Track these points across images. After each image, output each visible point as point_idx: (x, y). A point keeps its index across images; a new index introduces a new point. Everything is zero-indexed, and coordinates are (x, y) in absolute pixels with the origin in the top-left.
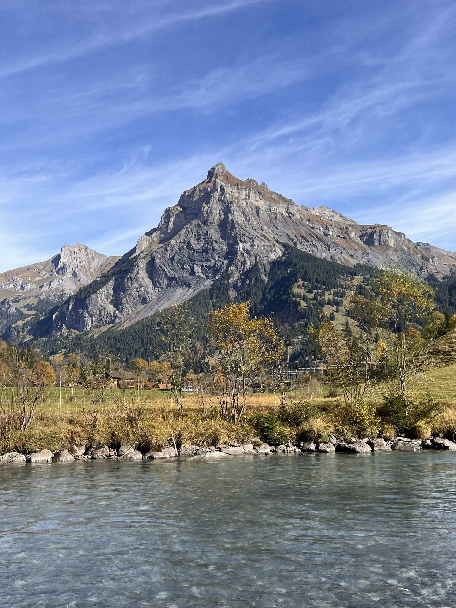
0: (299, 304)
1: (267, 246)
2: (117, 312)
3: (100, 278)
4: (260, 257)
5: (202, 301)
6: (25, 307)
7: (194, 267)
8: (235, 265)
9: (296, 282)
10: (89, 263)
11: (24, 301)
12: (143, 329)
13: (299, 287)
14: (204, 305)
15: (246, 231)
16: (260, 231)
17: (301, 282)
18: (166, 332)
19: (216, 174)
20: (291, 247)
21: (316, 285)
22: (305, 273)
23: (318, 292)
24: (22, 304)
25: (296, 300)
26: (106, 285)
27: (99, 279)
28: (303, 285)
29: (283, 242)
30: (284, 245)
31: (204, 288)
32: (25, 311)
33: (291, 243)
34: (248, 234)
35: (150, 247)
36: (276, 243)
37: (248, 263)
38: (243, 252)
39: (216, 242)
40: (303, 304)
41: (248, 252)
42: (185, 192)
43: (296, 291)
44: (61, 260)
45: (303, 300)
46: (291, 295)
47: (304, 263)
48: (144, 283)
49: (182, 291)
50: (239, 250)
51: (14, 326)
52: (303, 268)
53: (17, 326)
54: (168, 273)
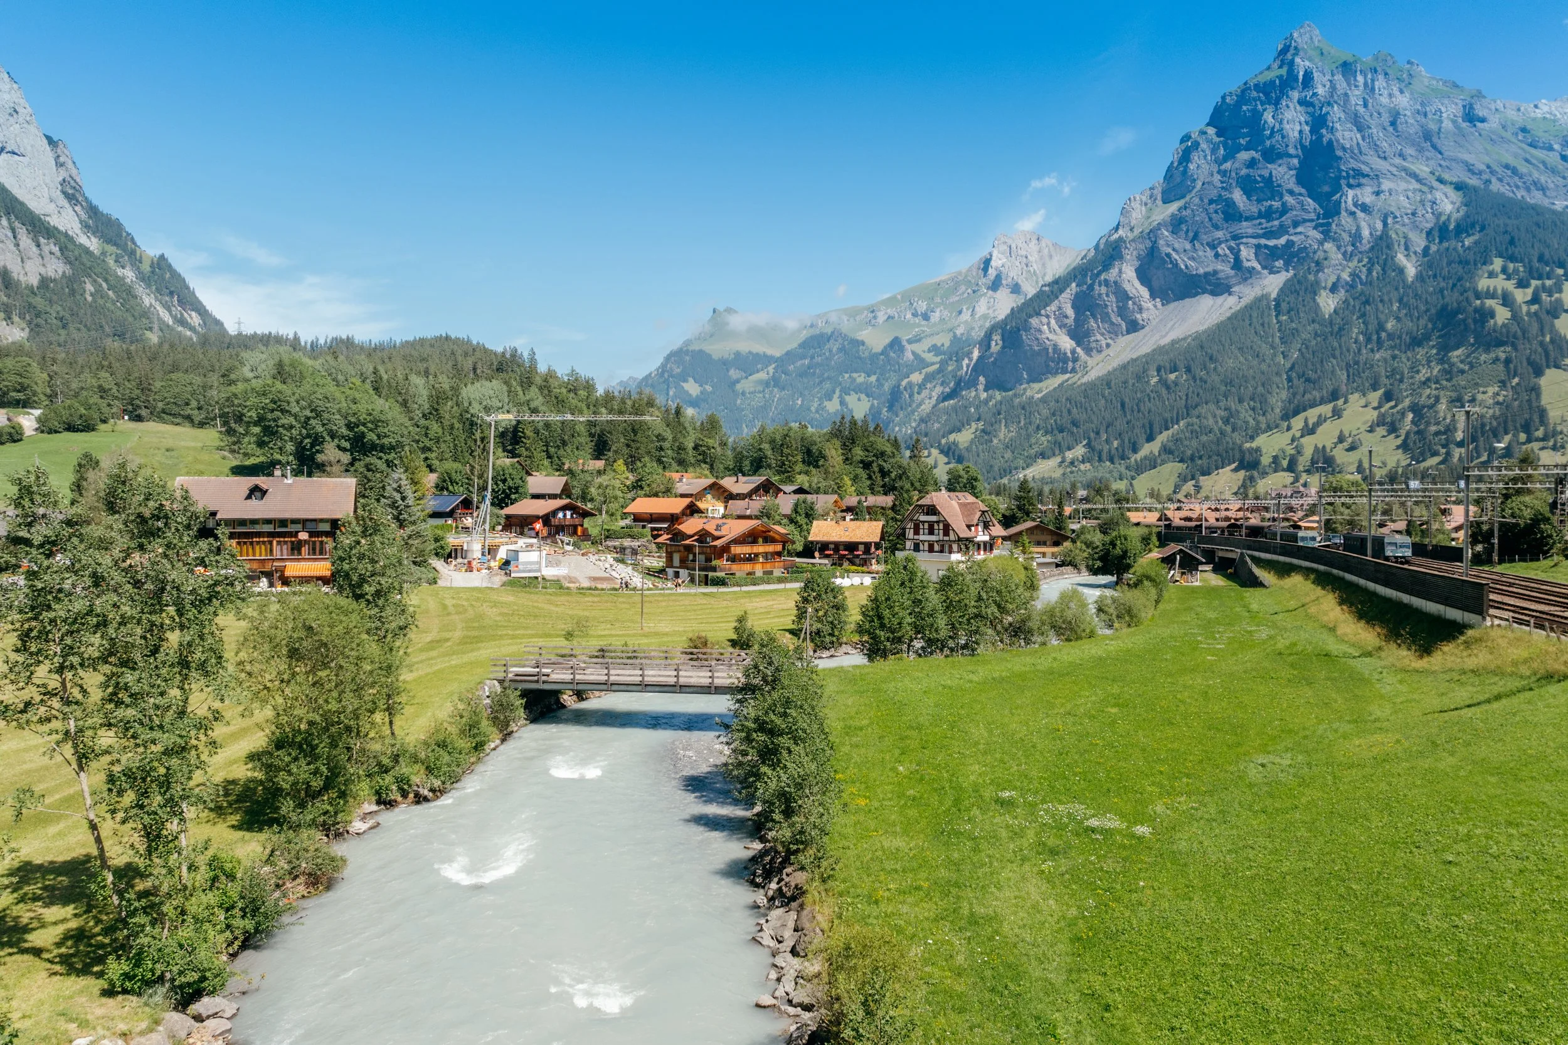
0: (1492, 314)
1: (1415, 190)
2: (1079, 350)
3: (1049, 285)
4: (1396, 217)
5: (1254, 320)
6: (929, 351)
7: (1240, 250)
8: (1334, 240)
9: (1484, 263)
10: (1044, 265)
11: (929, 340)
12: (1125, 382)
13: (1492, 275)
14: (1259, 328)
15: (1363, 163)
16: (1398, 161)
17: (1498, 263)
18: (1172, 385)
19: (1296, 48)
20: (1475, 189)
21: (1538, 269)
22: (1512, 242)
23: (1543, 285)
24: (926, 344)
25: (1483, 304)
26: (1057, 298)
27: (1047, 289)
28: (1504, 270)
29: (1455, 180)
30: (1459, 187)
31: (1259, 293)
32: (929, 357)
33: (1473, 181)
34: (1368, 169)
35: (1149, 218)
36: (1436, 184)
37: (1366, 233)
38: (1354, 209)
39: (1291, 192)
40: (1502, 315)
41: (1365, 208)
42: (1223, 98)
43: (1483, 283)
44: (993, 263)
45: (1503, 305)
46: (1470, 294)
47: (1508, 221)
48: (1134, 291)
49: (1211, 302)
50: (1343, 205)
51: (904, 383)
52: (1506, 232)
53: (910, 384)
54: (1183, 267)
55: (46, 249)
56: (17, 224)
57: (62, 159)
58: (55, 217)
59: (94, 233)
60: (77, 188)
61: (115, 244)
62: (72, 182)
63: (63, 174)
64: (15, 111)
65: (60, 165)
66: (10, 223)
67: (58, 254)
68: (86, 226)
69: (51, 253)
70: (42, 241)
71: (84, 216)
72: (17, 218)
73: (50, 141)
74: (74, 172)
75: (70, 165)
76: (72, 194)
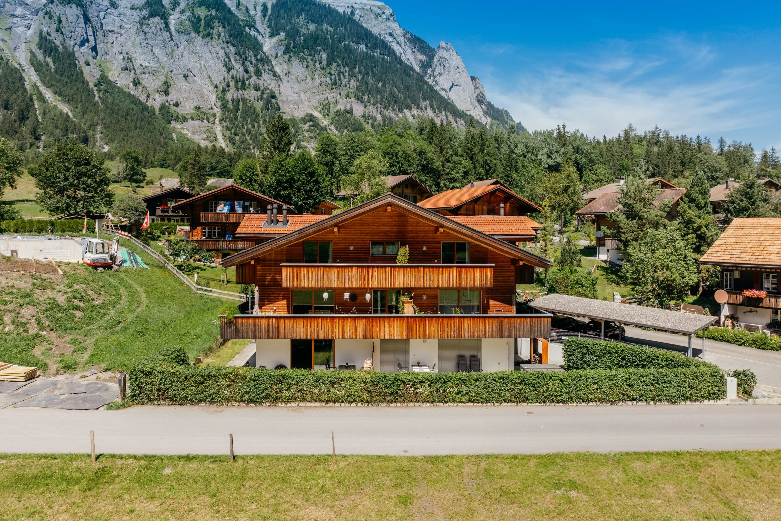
55: (459, 123)
56: (448, 114)
57: (477, 85)
58: (472, 111)
59: (489, 116)
60: (483, 97)
61: (498, 120)
62: (481, 95)
63: (478, 91)
64: (458, 67)
65: (476, 87)
66: (446, 114)
67: (464, 124)
68: (485, 113)
69: (461, 124)
70: (458, 119)
71: (485, 109)
72: (448, 111)
73: (473, 79)
74: (482, 90)
75: (481, 87)
76: (481, 100)
